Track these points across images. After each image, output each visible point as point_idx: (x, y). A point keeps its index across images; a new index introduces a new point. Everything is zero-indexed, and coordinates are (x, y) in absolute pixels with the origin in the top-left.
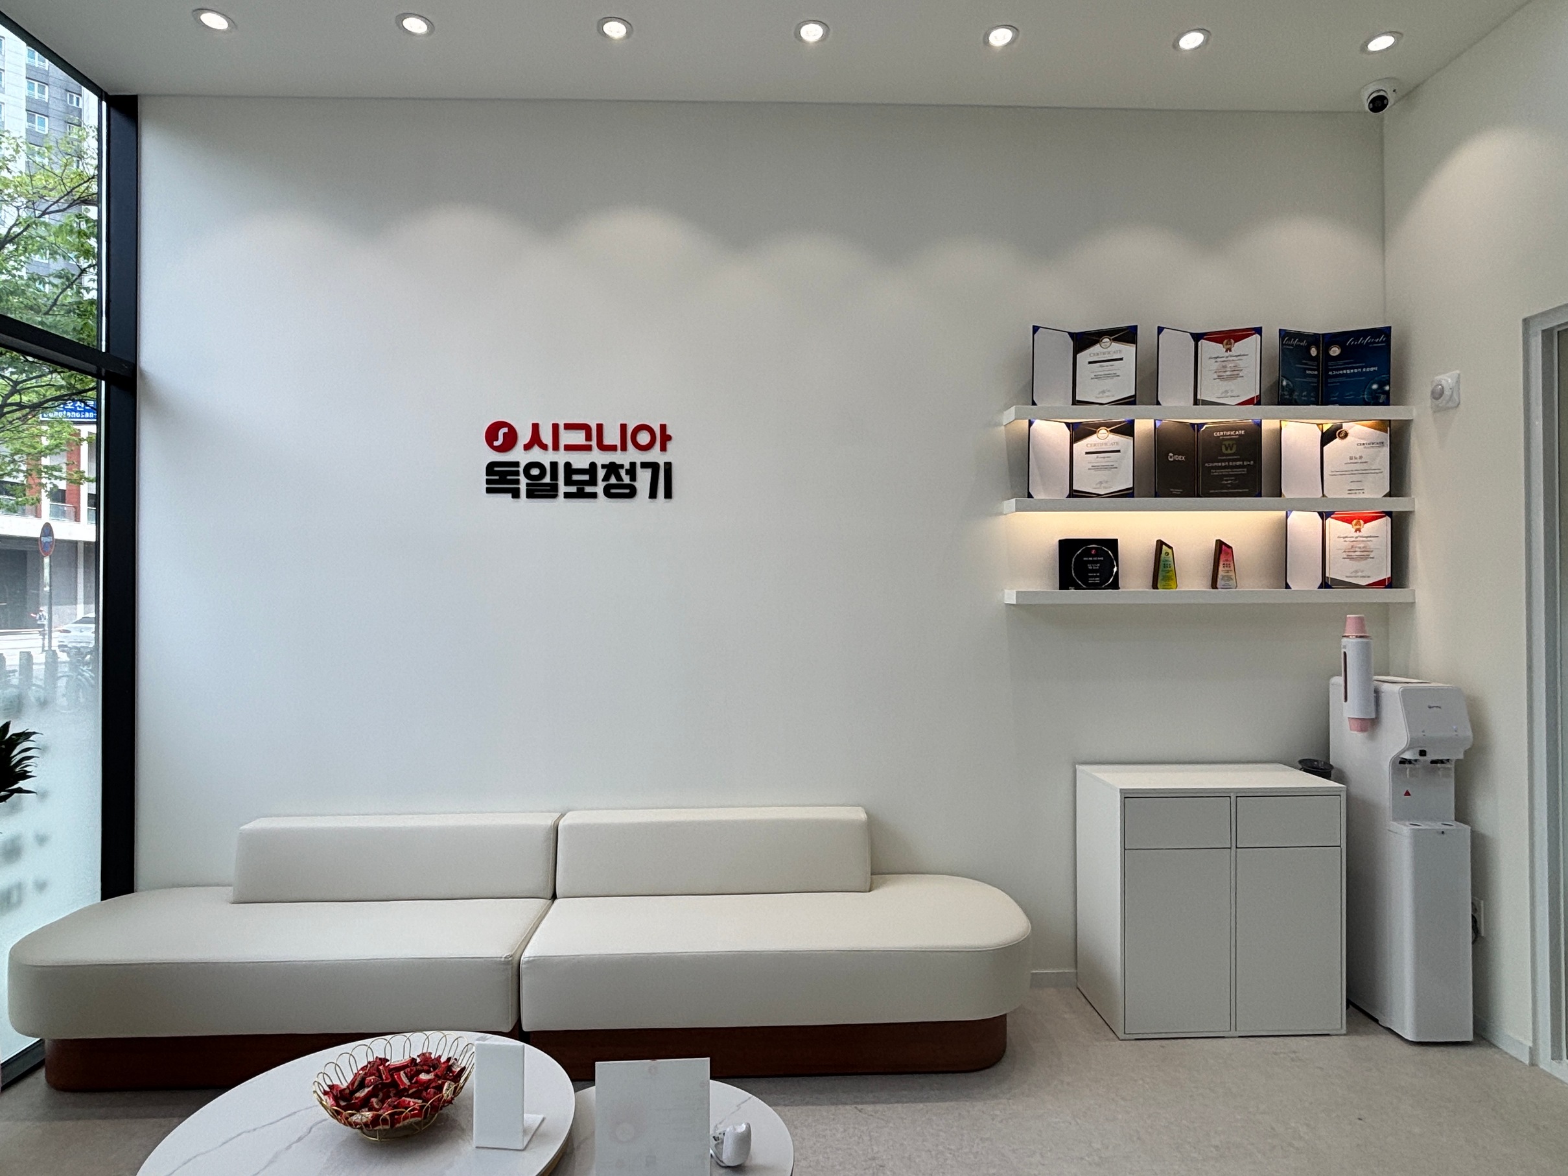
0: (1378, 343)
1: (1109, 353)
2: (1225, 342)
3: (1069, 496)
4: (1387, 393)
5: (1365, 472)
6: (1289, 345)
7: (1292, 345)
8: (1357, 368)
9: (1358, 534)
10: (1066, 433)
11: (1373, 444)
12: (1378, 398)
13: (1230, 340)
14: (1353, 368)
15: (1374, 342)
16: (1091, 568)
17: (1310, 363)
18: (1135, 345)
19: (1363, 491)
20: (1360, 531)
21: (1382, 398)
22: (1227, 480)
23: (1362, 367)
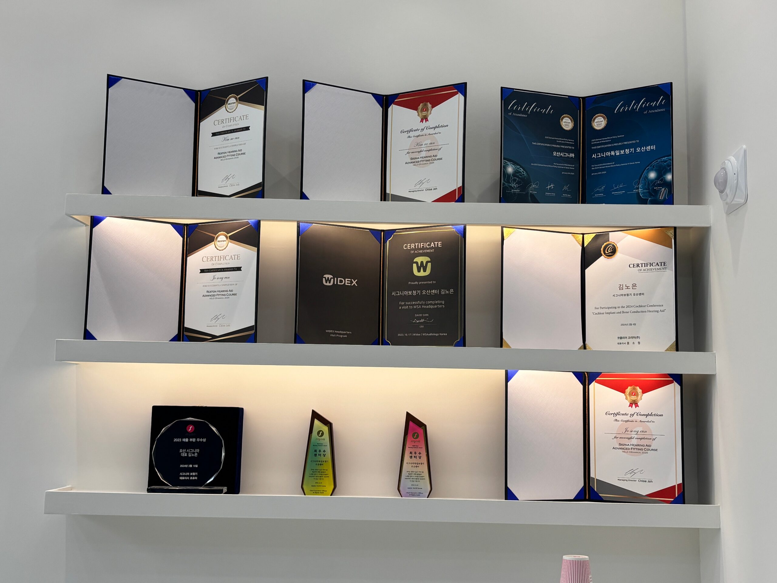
0: (656, 107)
1: (234, 119)
2: (420, 107)
3: (176, 339)
4: (670, 185)
5: (640, 309)
6: (516, 111)
7: (525, 112)
8: (629, 147)
9: (634, 409)
10: (177, 240)
11: (651, 264)
12: (656, 192)
13: (426, 105)
14: (623, 147)
15: (650, 107)
16: (184, 455)
17: (560, 140)
18: (263, 107)
19: (638, 340)
20: (637, 406)
21: (663, 193)
22: (419, 318)
23: (635, 146)
